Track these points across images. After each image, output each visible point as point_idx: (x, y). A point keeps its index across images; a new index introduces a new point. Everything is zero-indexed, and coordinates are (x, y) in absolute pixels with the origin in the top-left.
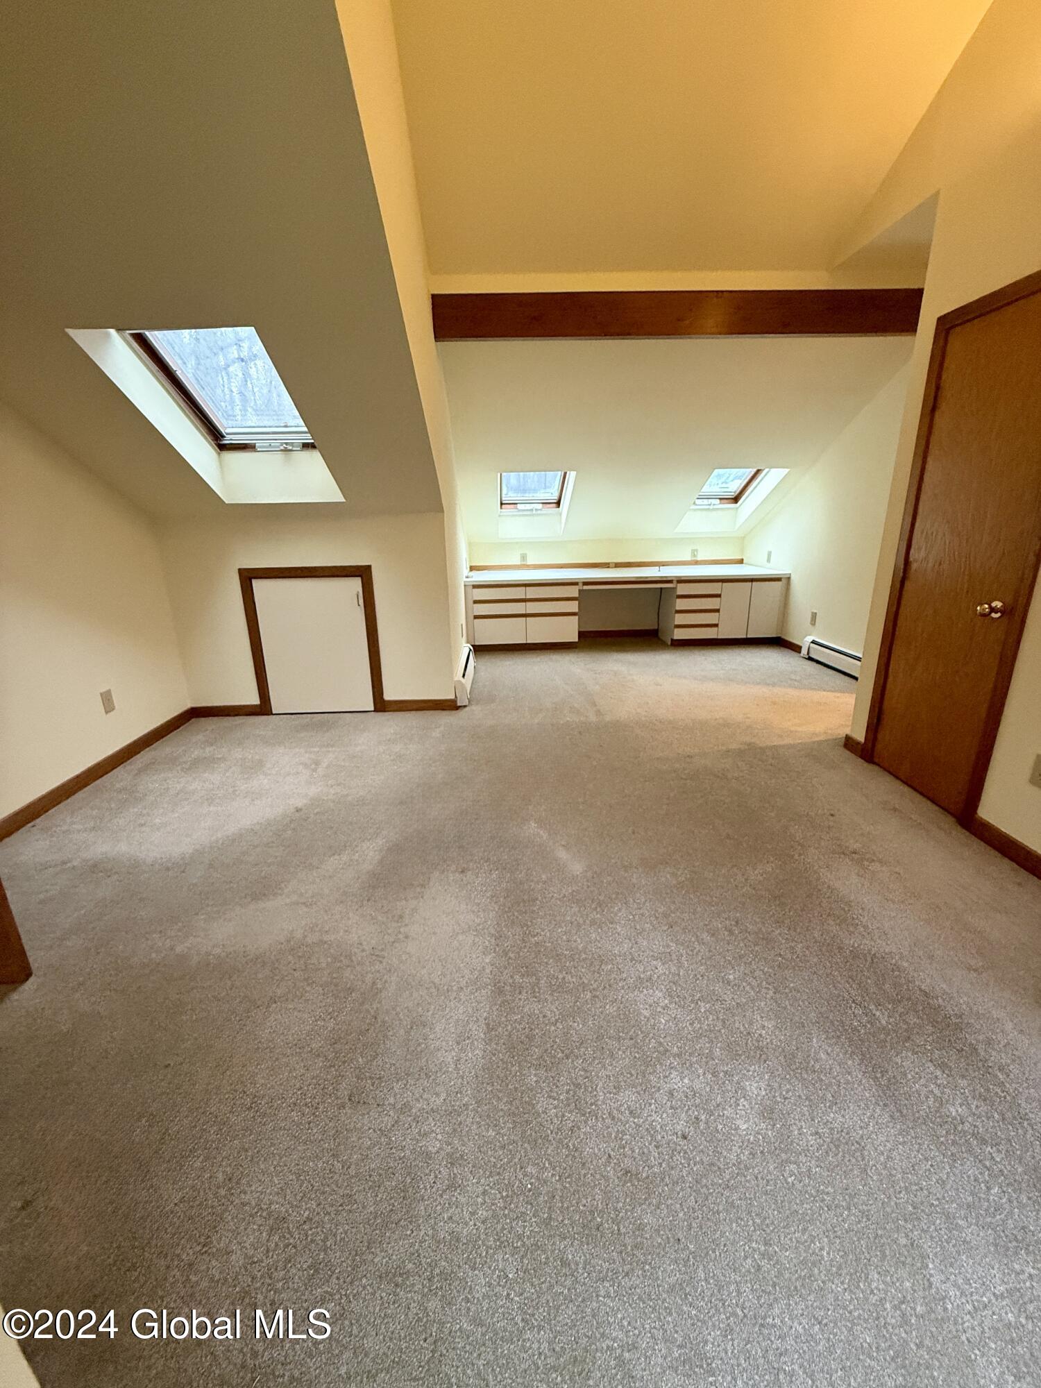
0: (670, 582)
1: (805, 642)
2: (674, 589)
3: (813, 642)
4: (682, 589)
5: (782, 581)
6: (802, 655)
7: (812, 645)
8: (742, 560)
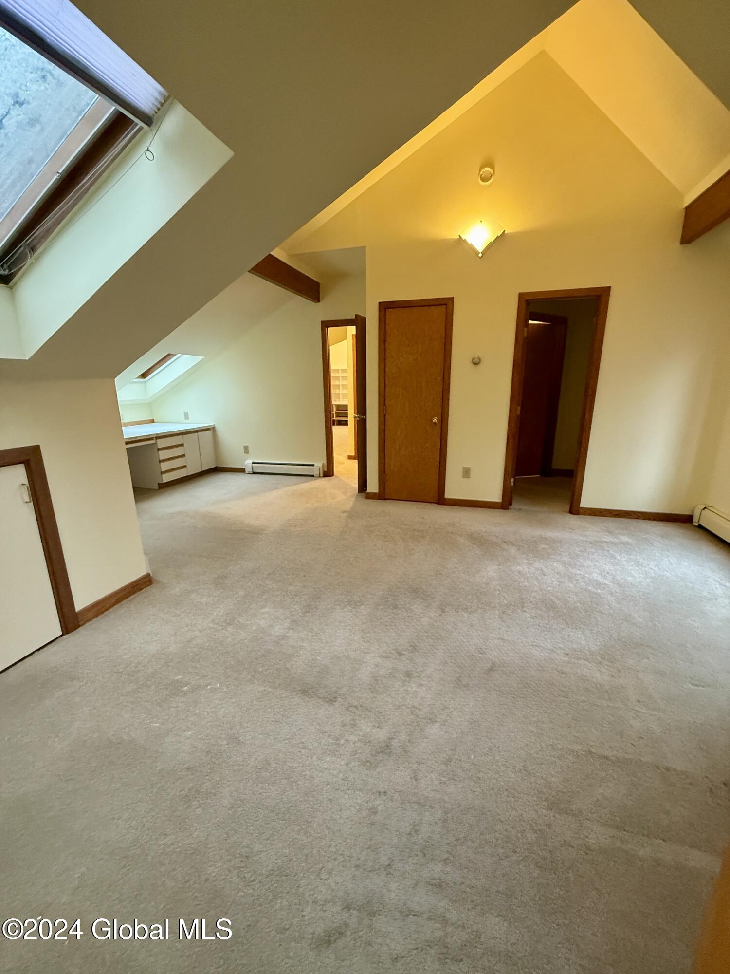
0: (151, 439)
1: (248, 463)
2: (156, 444)
3: (253, 463)
4: (161, 443)
5: (212, 429)
6: (247, 472)
7: (253, 465)
8: (153, 420)
